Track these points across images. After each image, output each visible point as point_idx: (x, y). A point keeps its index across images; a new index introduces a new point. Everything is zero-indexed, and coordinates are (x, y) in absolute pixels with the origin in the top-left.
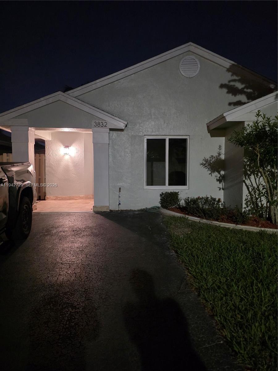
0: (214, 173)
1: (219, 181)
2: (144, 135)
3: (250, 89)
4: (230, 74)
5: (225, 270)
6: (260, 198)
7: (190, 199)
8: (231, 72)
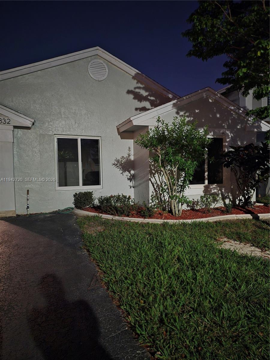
0: (125, 172)
1: (130, 179)
2: (54, 134)
3: (153, 97)
4: (136, 81)
5: (132, 261)
6: (163, 194)
7: (103, 198)
8: (137, 80)
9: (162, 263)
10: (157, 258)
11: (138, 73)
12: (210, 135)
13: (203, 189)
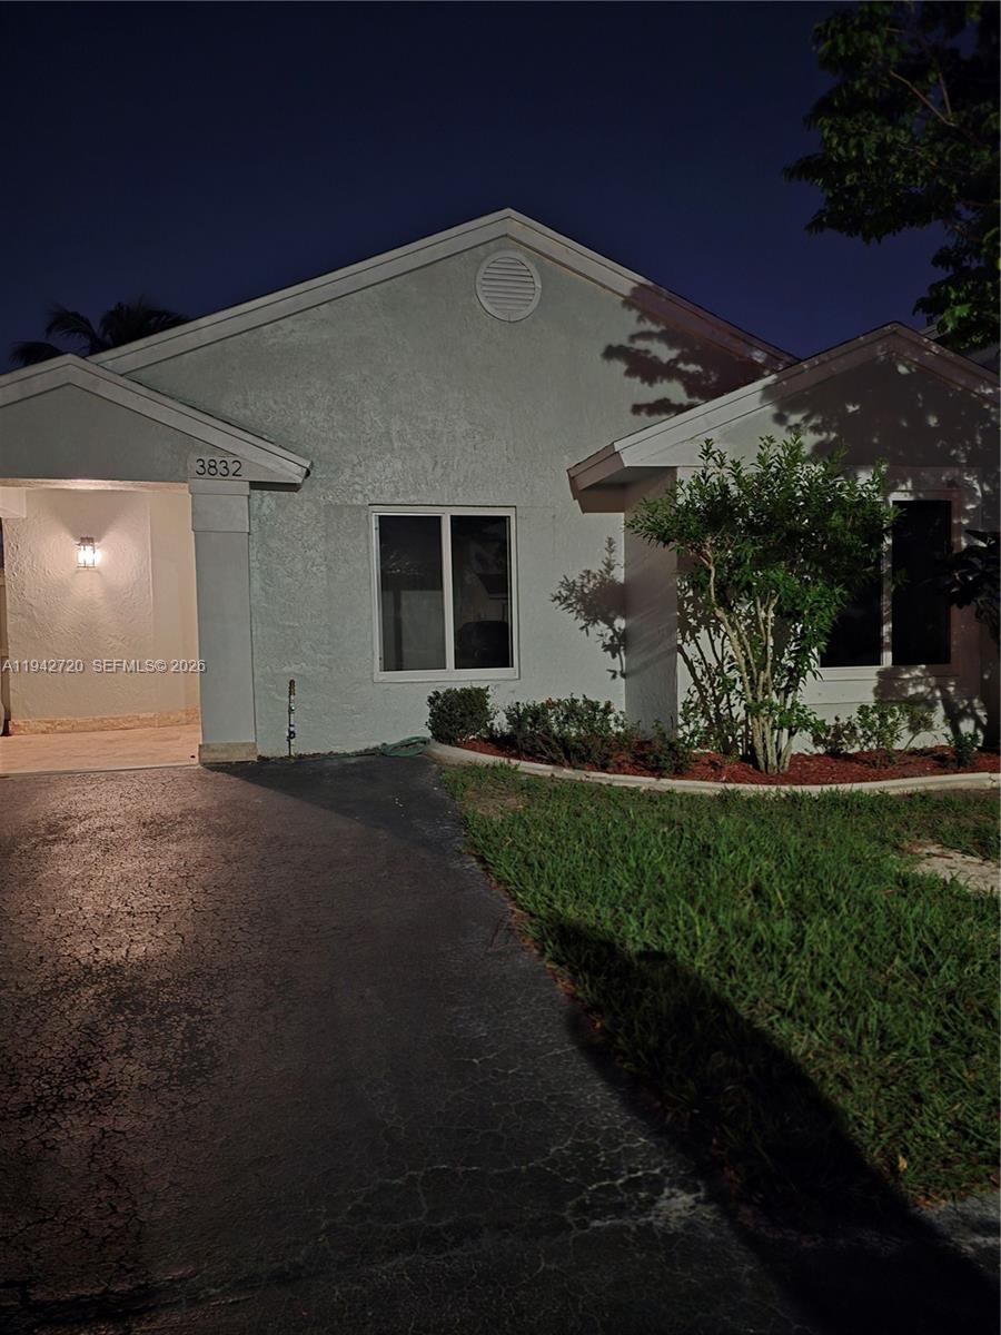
0: (596, 625)
1: (612, 649)
2: (368, 503)
3: (696, 362)
4: (635, 313)
5: (613, 889)
6: (725, 698)
7: (521, 708)
8: (639, 309)
11: (641, 285)
12: (902, 491)
13: (875, 684)
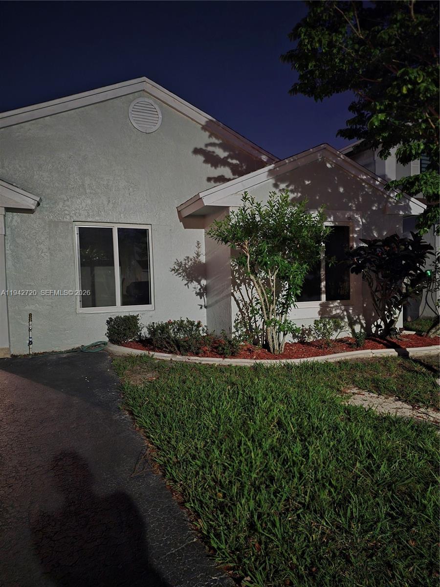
0: (192, 283)
1: (200, 294)
2: (73, 220)
3: (236, 159)
4: (207, 134)
5: (204, 428)
6: (253, 317)
7: (155, 325)
8: (209, 131)
9: (252, 431)
10: (244, 423)
11: (210, 120)
12: (329, 221)
13: (319, 310)
